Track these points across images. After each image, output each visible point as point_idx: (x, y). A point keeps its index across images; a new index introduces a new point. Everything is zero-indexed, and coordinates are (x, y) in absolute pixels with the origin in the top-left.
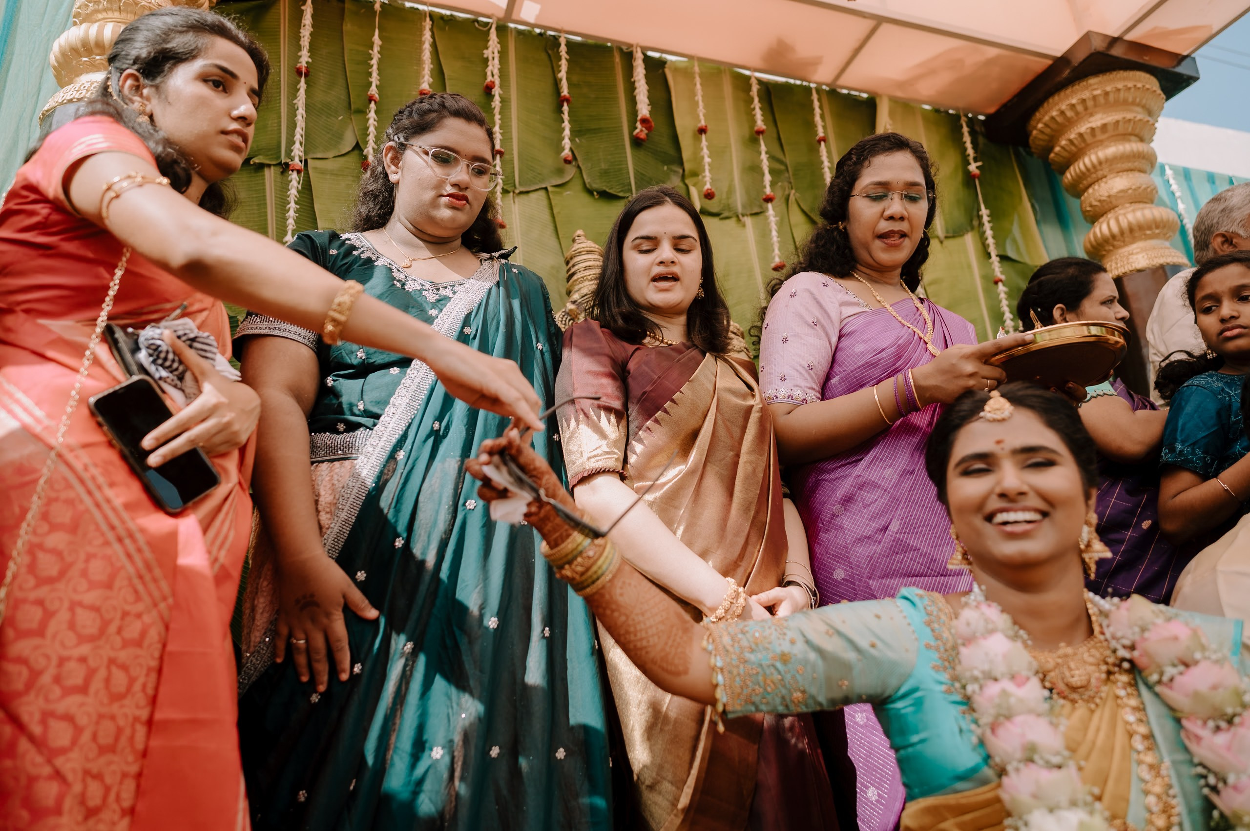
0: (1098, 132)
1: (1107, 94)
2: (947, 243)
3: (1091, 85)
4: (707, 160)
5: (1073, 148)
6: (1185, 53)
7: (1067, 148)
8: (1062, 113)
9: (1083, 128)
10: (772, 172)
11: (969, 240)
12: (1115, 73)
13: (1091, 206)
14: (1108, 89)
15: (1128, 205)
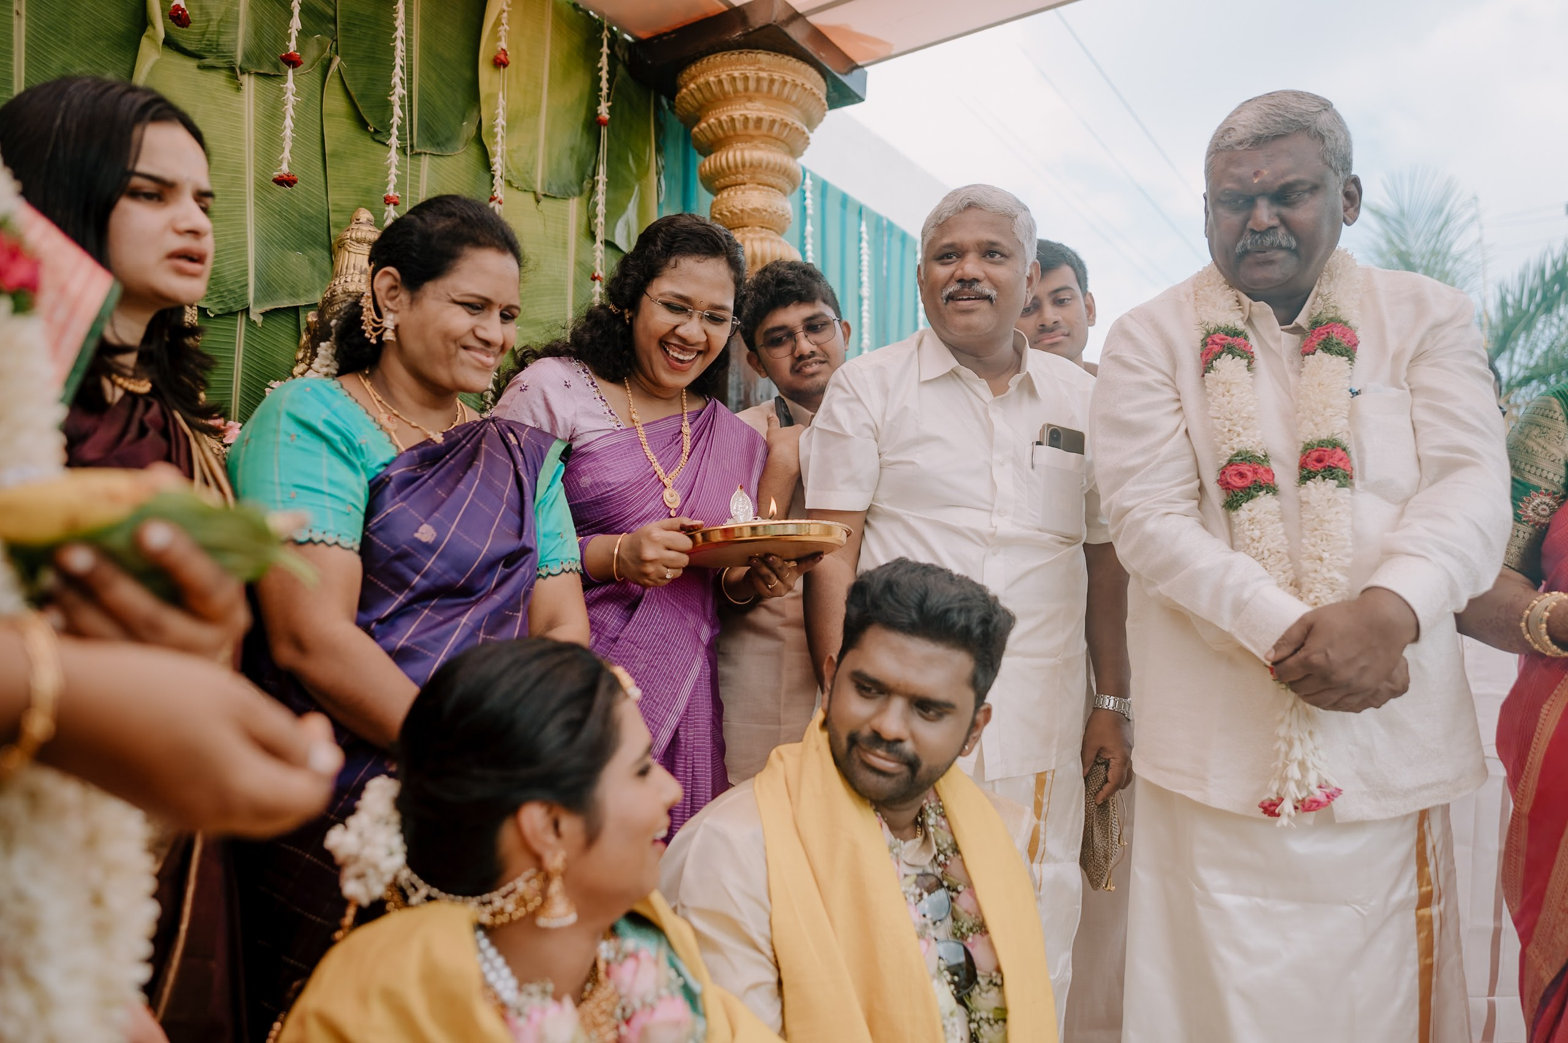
0: (751, 125)
1: (772, 81)
2: (545, 202)
3: (759, 62)
5: (720, 132)
6: (860, 63)
7: (713, 128)
8: (720, 82)
9: (737, 112)
10: (306, 12)
11: (574, 207)
12: (787, 58)
13: (721, 214)
14: (776, 76)
15: (758, 229)
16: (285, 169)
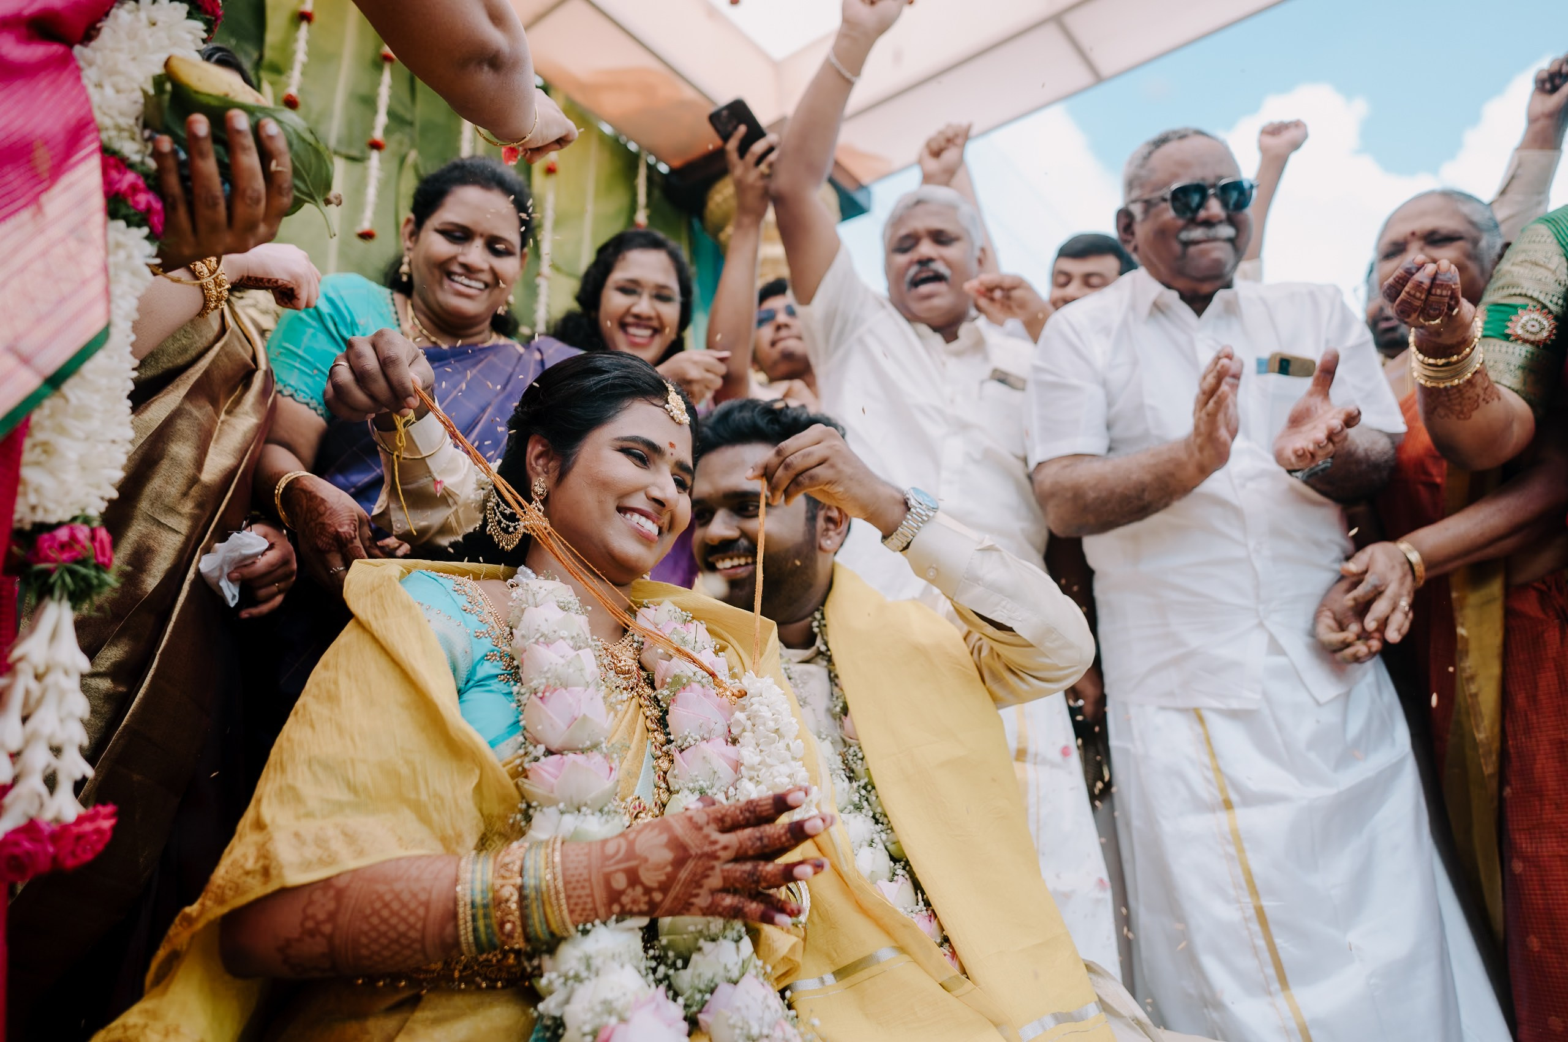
4: (301, 56)
6: (866, 182)
10: (391, 114)
16: (366, 226)
